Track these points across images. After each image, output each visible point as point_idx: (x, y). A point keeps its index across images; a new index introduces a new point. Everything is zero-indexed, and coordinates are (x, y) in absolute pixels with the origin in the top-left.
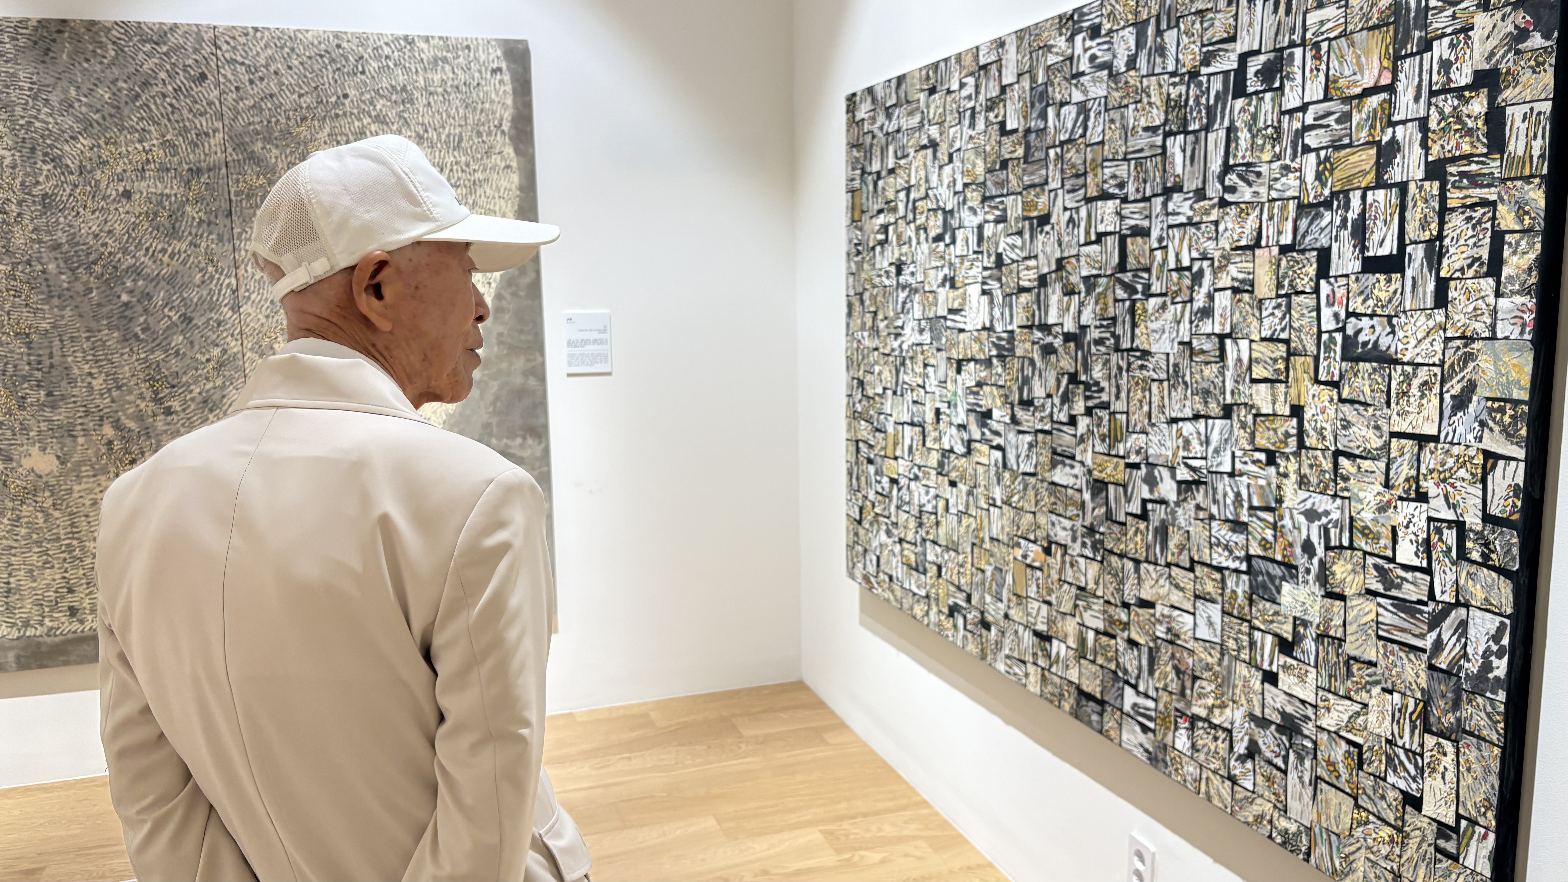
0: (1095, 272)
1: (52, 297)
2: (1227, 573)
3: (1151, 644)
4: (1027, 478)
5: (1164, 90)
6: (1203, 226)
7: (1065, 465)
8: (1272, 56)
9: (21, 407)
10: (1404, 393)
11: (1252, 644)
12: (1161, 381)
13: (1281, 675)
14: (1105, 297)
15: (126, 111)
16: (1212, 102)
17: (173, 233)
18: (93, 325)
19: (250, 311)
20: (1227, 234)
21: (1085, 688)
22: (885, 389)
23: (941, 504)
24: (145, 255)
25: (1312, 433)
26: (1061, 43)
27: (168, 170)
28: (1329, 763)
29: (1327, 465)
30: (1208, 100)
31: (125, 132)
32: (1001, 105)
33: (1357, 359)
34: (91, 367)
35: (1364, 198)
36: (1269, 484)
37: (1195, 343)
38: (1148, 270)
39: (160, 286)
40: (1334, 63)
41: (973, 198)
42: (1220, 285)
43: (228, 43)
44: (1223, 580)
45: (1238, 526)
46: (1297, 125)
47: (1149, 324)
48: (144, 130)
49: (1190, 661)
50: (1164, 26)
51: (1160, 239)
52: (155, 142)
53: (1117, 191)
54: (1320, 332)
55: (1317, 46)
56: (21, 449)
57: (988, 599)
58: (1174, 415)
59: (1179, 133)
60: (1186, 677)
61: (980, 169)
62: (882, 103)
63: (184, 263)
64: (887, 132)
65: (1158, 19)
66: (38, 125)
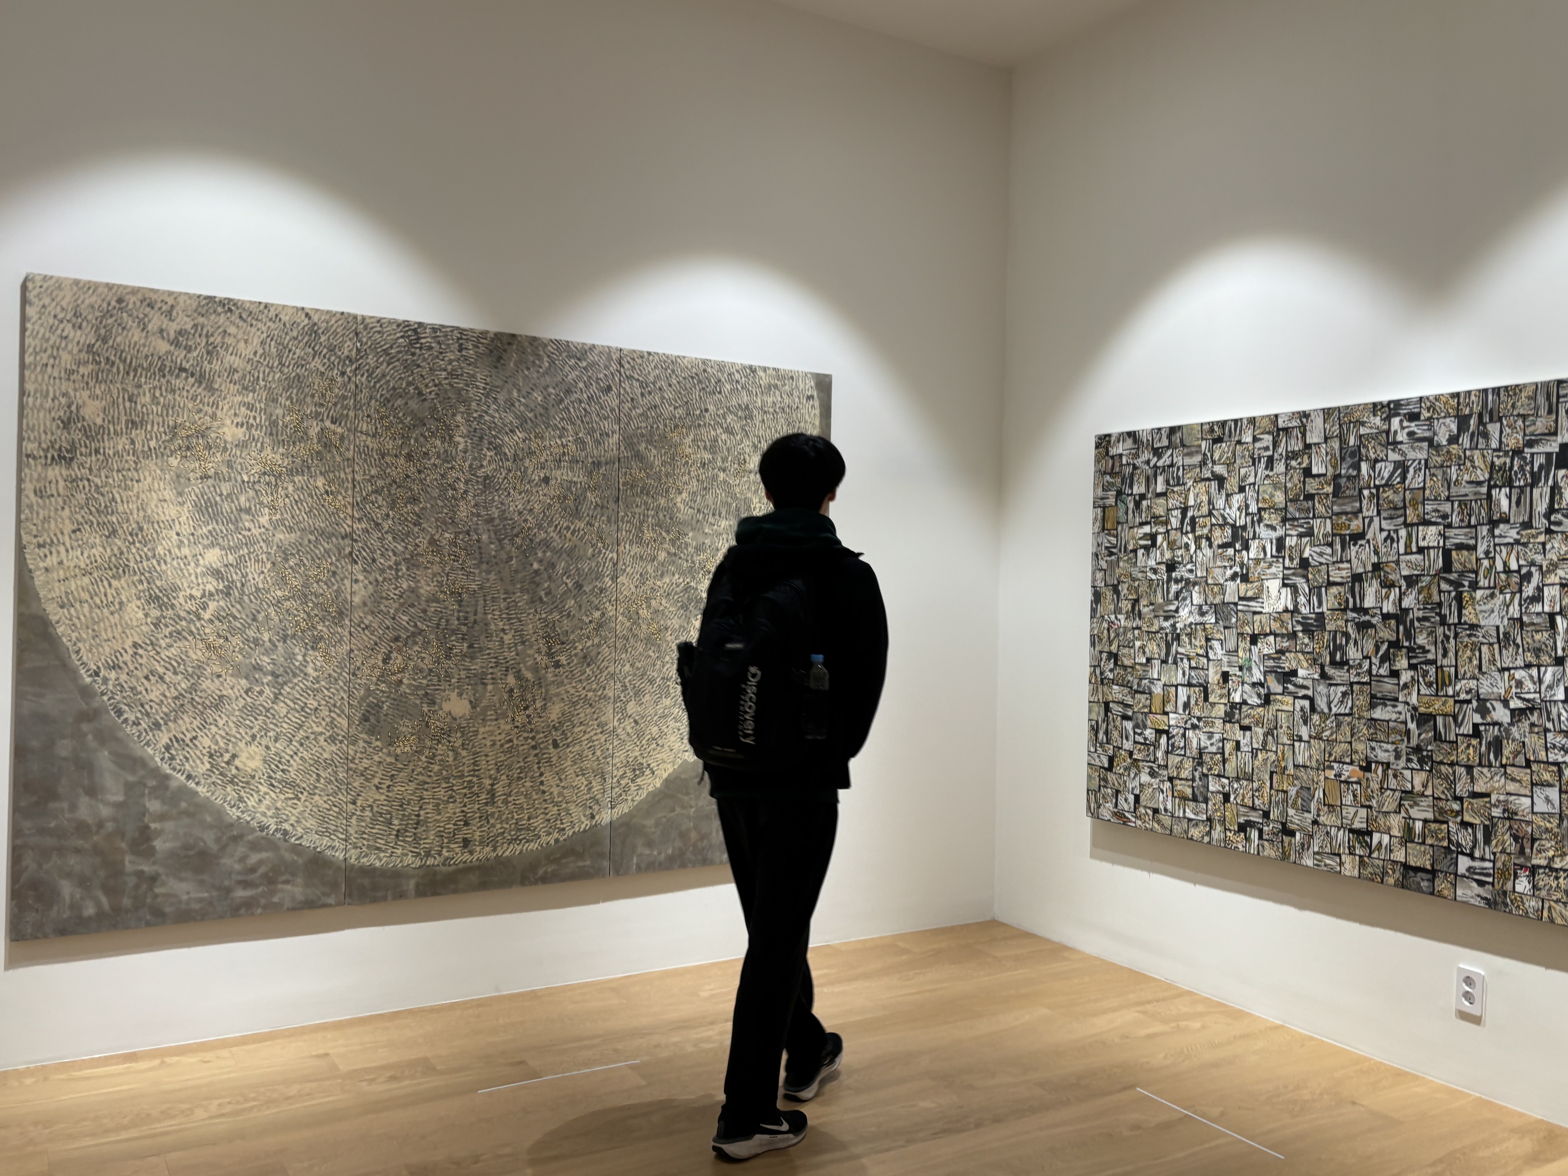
0: (1416, 572)
1: (482, 562)
3: (1487, 823)
4: (1341, 718)
5: (1489, 459)
6: (1531, 546)
7: (1386, 705)
12: (1491, 644)
14: (1429, 588)
15: (552, 412)
16: (1536, 469)
17: (576, 514)
18: (510, 588)
19: (625, 582)
20: (1555, 550)
21: (1412, 864)
22: (1149, 660)
23: (1229, 746)
24: (554, 531)
26: (1377, 421)
27: (577, 462)
30: (1532, 468)
31: (550, 429)
32: (1306, 457)
34: (504, 625)
37: (1525, 618)
38: (1476, 573)
39: (562, 557)
41: (1273, 519)
42: (1549, 581)
43: (629, 363)
44: (1559, 771)
47: (1477, 607)
48: (563, 428)
49: (1529, 829)
50: (1486, 419)
51: (1487, 553)
52: (570, 438)
53: (1439, 520)
56: (443, 694)
57: (1291, 812)
58: (1504, 665)
59: (1504, 486)
60: (1525, 841)
61: (1279, 498)
62: (1148, 444)
63: (581, 539)
64: (1155, 466)
65: (1480, 416)
66: (487, 418)
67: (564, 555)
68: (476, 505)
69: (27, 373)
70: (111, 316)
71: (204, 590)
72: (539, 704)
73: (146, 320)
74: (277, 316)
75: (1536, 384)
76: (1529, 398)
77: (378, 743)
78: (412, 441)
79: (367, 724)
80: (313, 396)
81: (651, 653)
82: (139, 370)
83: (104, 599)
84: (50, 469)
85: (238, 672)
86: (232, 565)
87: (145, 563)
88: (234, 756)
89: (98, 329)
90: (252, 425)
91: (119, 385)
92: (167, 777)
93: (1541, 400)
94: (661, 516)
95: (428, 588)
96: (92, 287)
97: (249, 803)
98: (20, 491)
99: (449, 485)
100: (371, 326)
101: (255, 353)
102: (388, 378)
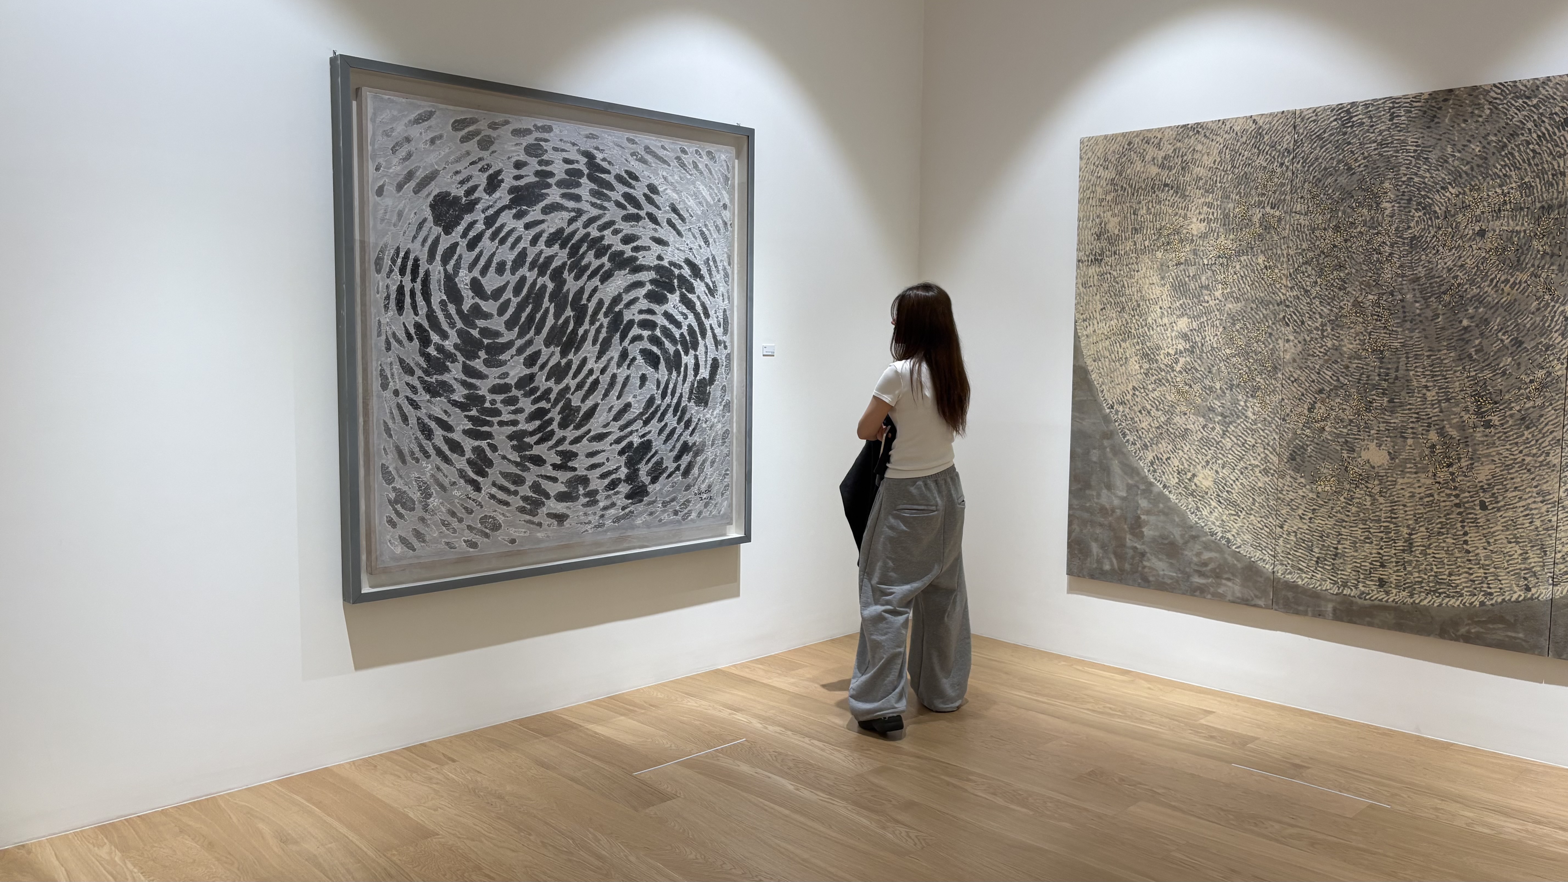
1: (1406, 321)
15: (1492, 160)
17: (1518, 265)
18: (1435, 345)
24: (1489, 286)
31: (1489, 179)
34: (1427, 381)
39: (1498, 313)
48: (1505, 175)
52: (1514, 185)
56: (1363, 443)
63: (1523, 292)
66: (1416, 179)
67: (1501, 310)
68: (1401, 266)
70: (1125, 156)
71: (1176, 349)
72: (1464, 463)
73: (1145, 153)
74: (1231, 127)
77: (1303, 480)
78: (1340, 214)
79: (1294, 462)
80: (1257, 188)
82: (1140, 191)
83: (1117, 355)
84: (1090, 268)
85: (1198, 412)
86: (1195, 330)
87: (1140, 330)
88: (1194, 475)
89: (1117, 167)
90: (1211, 219)
91: (1128, 204)
92: (1151, 484)
95: (1351, 346)
96: (1115, 138)
97: (1203, 513)
99: (1374, 250)
100: (1307, 117)
101: (1215, 161)
102: (1320, 160)
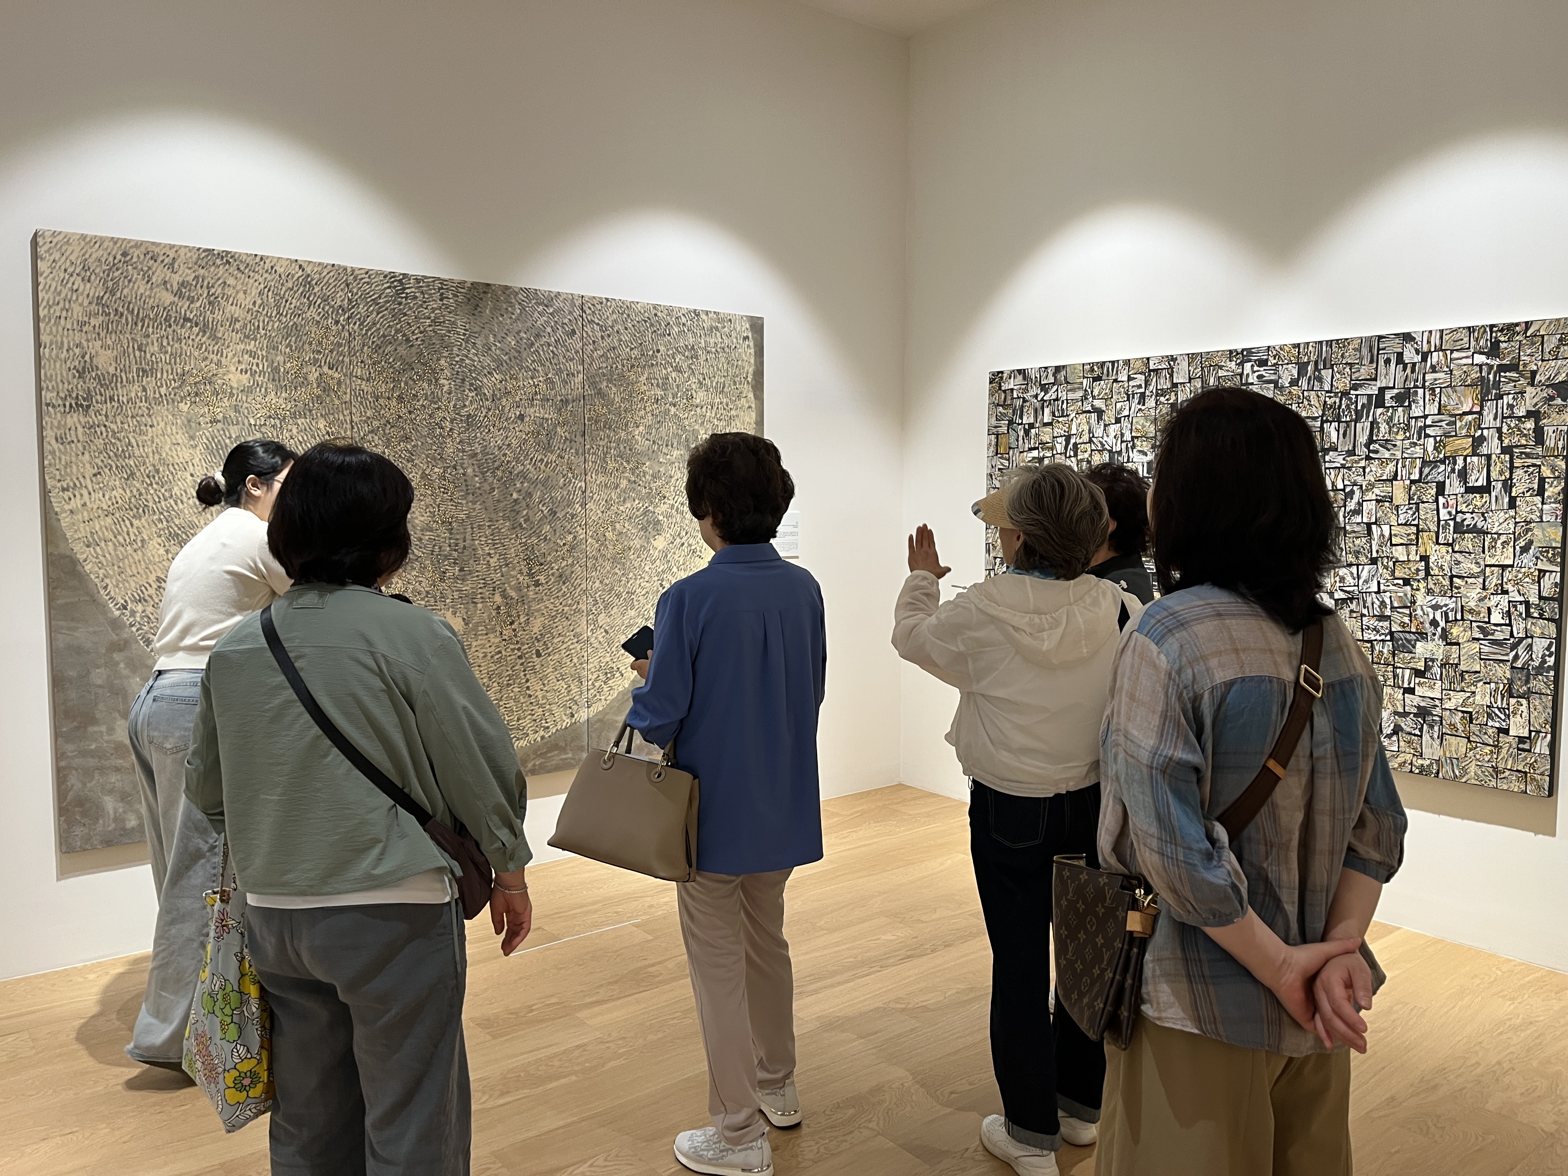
1: (469, 494)
2: (1375, 643)
5: (1322, 398)
6: (1354, 469)
8: (1402, 391)
9: (442, 580)
10: (1493, 547)
11: (1395, 676)
13: (1417, 687)
15: (524, 355)
16: (1359, 408)
17: (548, 448)
18: (493, 516)
19: (593, 508)
20: (1373, 473)
24: (530, 464)
25: (1434, 568)
26: (1233, 365)
27: (548, 400)
28: (1450, 725)
29: (1446, 582)
30: (1357, 406)
31: (523, 371)
32: (1173, 394)
33: (1464, 533)
34: (490, 549)
35: (1465, 460)
36: (1406, 595)
37: (1348, 527)
39: (538, 487)
40: (1444, 398)
41: (1143, 445)
42: (1367, 498)
43: (590, 308)
44: (1372, 647)
45: (1382, 618)
46: (1420, 424)
48: (535, 369)
50: (1321, 366)
52: (541, 379)
54: (1439, 520)
55: (1433, 390)
59: (1334, 421)
61: (1150, 429)
62: (1036, 381)
63: (554, 470)
64: (1042, 399)
65: (1316, 363)
66: (467, 361)
67: (540, 485)
68: (460, 442)
69: (42, 325)
70: (117, 269)
72: (522, 620)
73: (150, 272)
74: (272, 267)
75: (1361, 338)
76: (1355, 349)
78: (402, 385)
80: (310, 344)
81: (617, 570)
82: (147, 320)
83: (127, 538)
84: (69, 416)
87: (163, 503)
89: (106, 282)
90: (256, 372)
91: (128, 335)
93: (1365, 351)
94: (622, 448)
95: (422, 519)
96: (99, 241)
98: (41, 439)
99: (437, 424)
100: (359, 277)
101: (254, 303)
102: (378, 326)
